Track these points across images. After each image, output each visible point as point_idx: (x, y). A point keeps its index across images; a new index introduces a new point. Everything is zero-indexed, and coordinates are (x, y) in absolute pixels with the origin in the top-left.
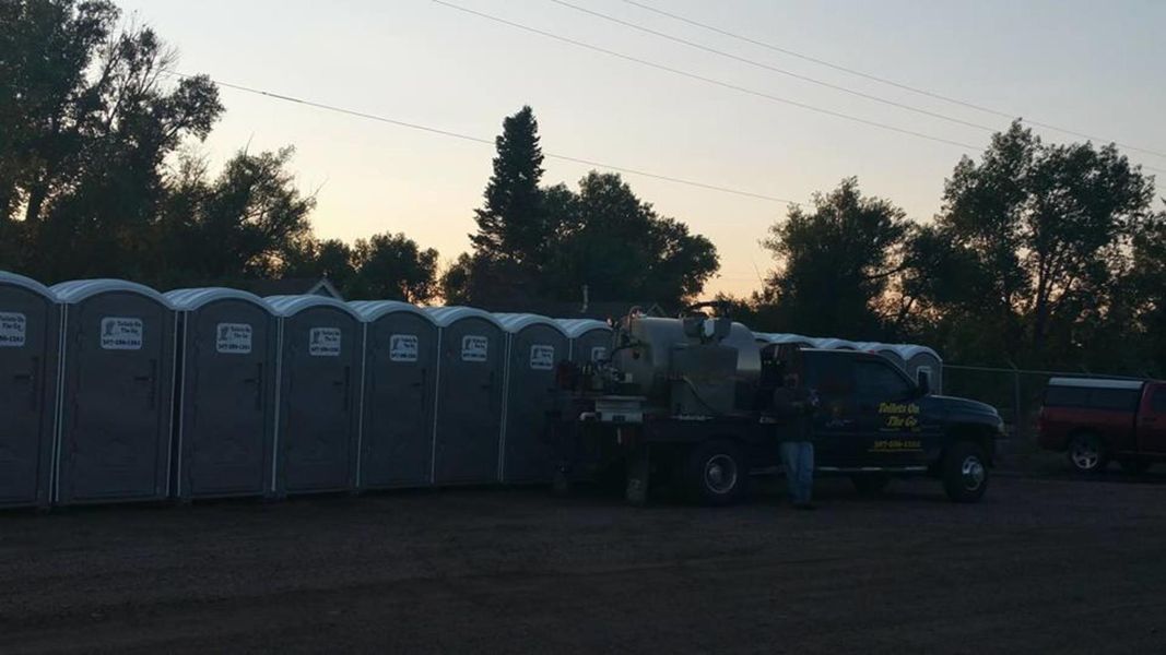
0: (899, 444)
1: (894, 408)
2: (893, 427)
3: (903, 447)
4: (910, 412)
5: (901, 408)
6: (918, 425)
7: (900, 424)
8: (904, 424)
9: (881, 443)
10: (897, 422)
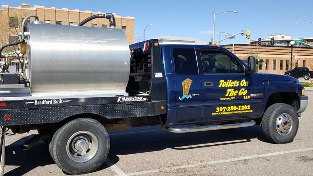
0: (235, 108)
1: (230, 83)
2: (230, 97)
3: (237, 110)
4: (242, 85)
5: (236, 83)
6: (247, 95)
7: (235, 95)
8: (238, 94)
9: (221, 109)
10: (233, 93)
